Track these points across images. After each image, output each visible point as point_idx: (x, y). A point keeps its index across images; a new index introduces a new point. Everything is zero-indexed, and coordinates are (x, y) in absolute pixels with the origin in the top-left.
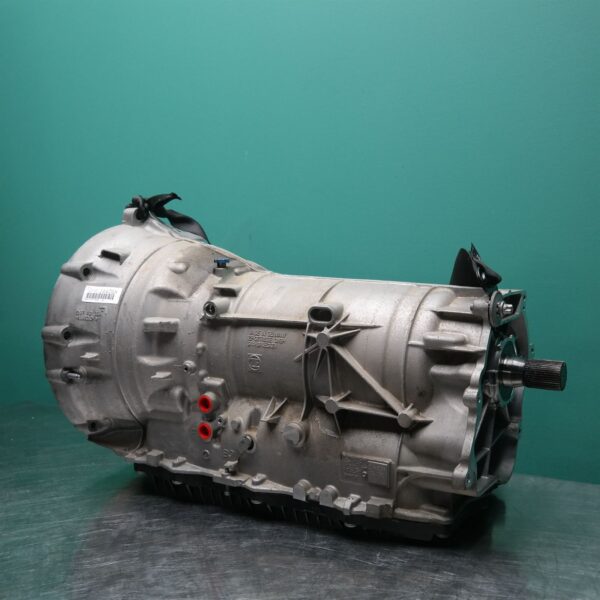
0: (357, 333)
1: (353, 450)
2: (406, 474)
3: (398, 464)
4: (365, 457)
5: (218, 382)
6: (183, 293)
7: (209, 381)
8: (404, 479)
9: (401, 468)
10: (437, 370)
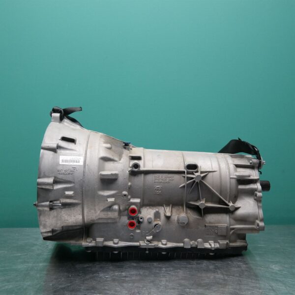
0: (207, 174)
1: (210, 223)
2: (233, 229)
3: (230, 226)
4: (216, 225)
5: (138, 200)
6: (116, 159)
7: (132, 200)
8: (232, 231)
9: (231, 227)
10: (240, 187)
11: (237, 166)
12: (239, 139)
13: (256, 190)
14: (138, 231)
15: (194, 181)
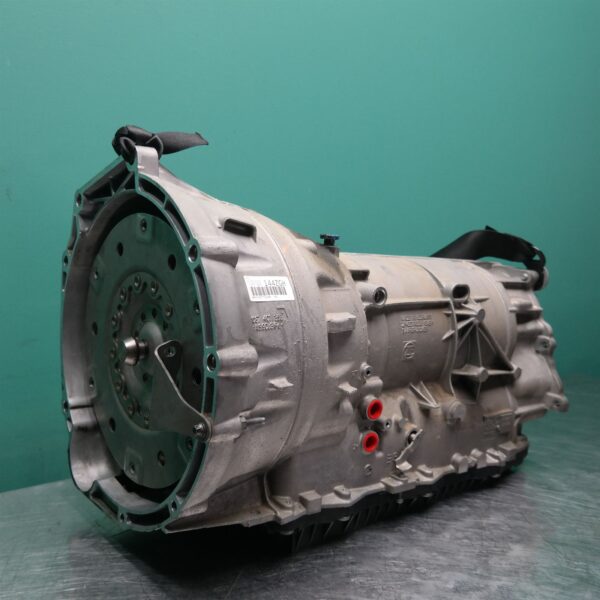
2: (518, 416)
3: (513, 410)
4: (498, 413)
6: (337, 279)
8: (517, 422)
11: (508, 286)
12: (488, 228)
13: (540, 332)
14: (380, 455)
15: (471, 324)
